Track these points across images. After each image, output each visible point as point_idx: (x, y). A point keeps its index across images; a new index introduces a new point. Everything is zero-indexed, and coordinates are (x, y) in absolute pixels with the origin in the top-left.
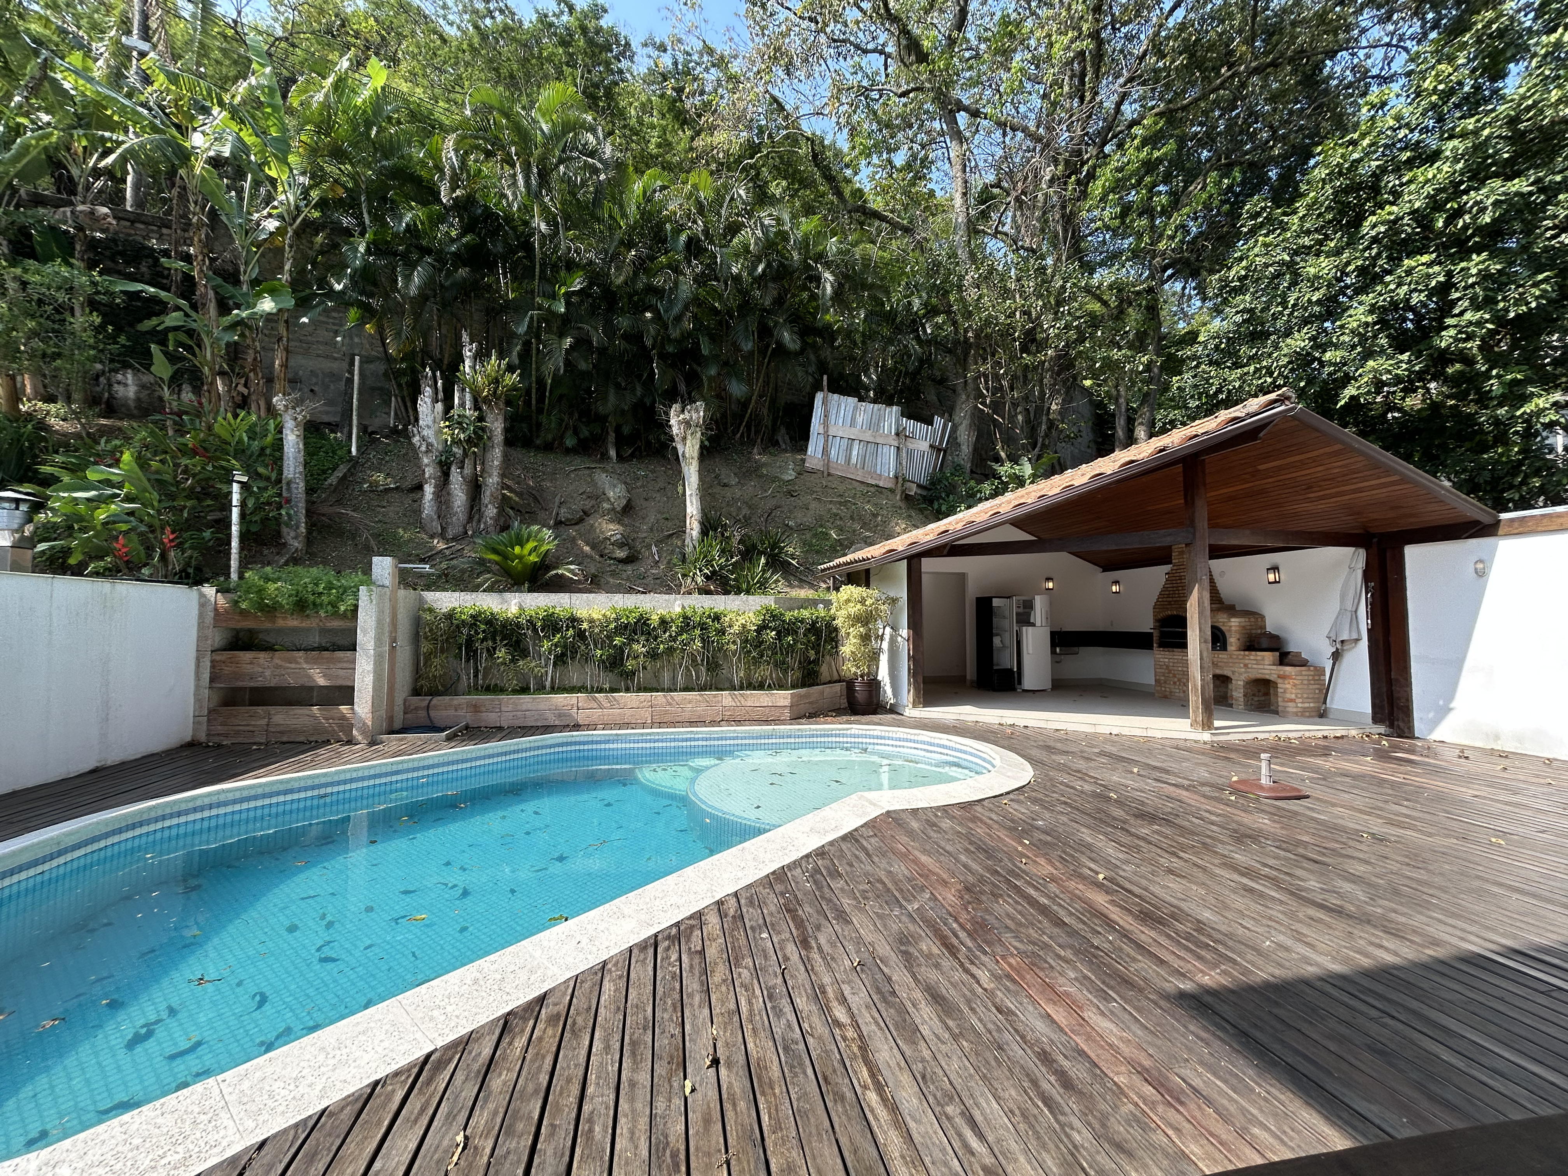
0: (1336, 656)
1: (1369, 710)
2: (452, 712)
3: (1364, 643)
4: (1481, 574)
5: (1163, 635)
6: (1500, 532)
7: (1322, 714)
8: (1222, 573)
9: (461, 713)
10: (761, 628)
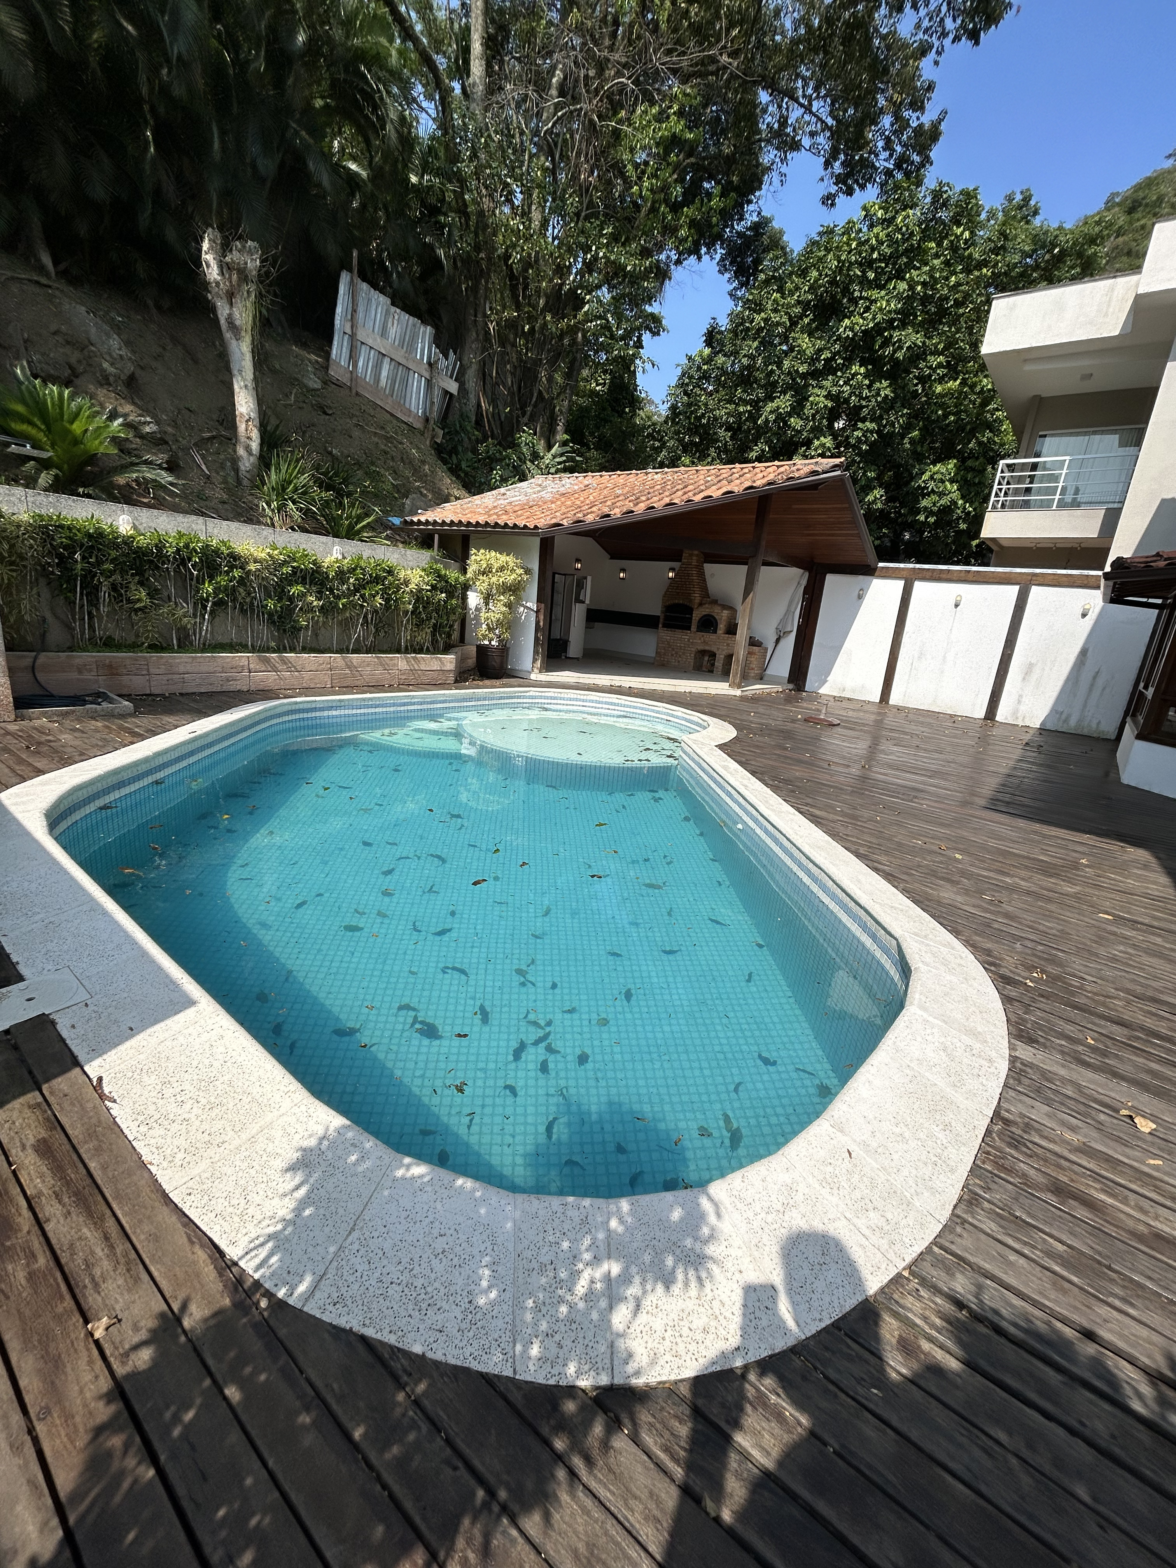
0: (778, 641)
1: (787, 675)
2: (75, 675)
4: (860, 597)
5: (666, 618)
7: (761, 679)
8: (713, 575)
9: (87, 676)
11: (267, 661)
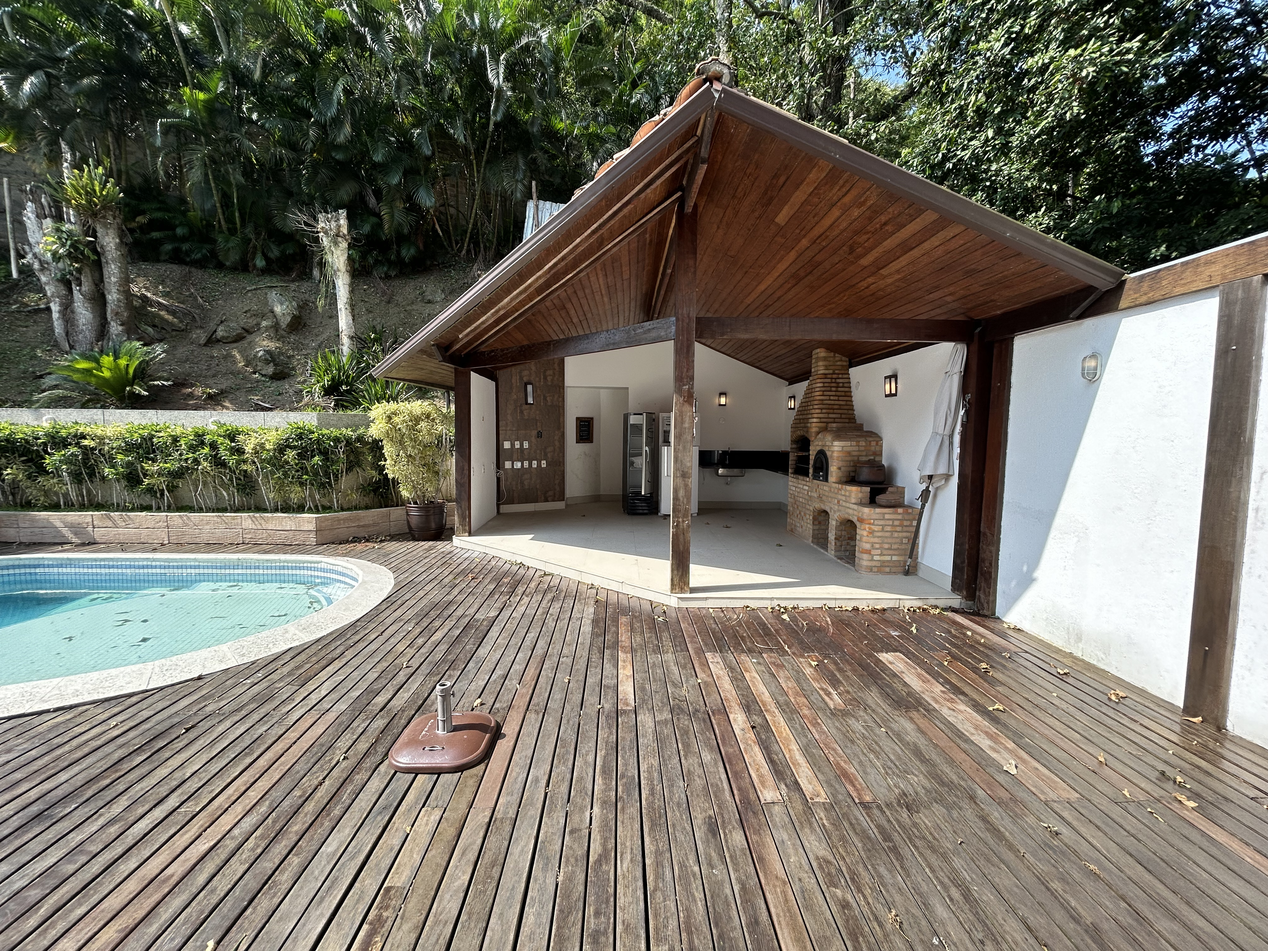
0: (926, 496)
1: (949, 572)
3: (955, 481)
6: (1123, 304)
10: (281, 449)
11: (109, 518)
